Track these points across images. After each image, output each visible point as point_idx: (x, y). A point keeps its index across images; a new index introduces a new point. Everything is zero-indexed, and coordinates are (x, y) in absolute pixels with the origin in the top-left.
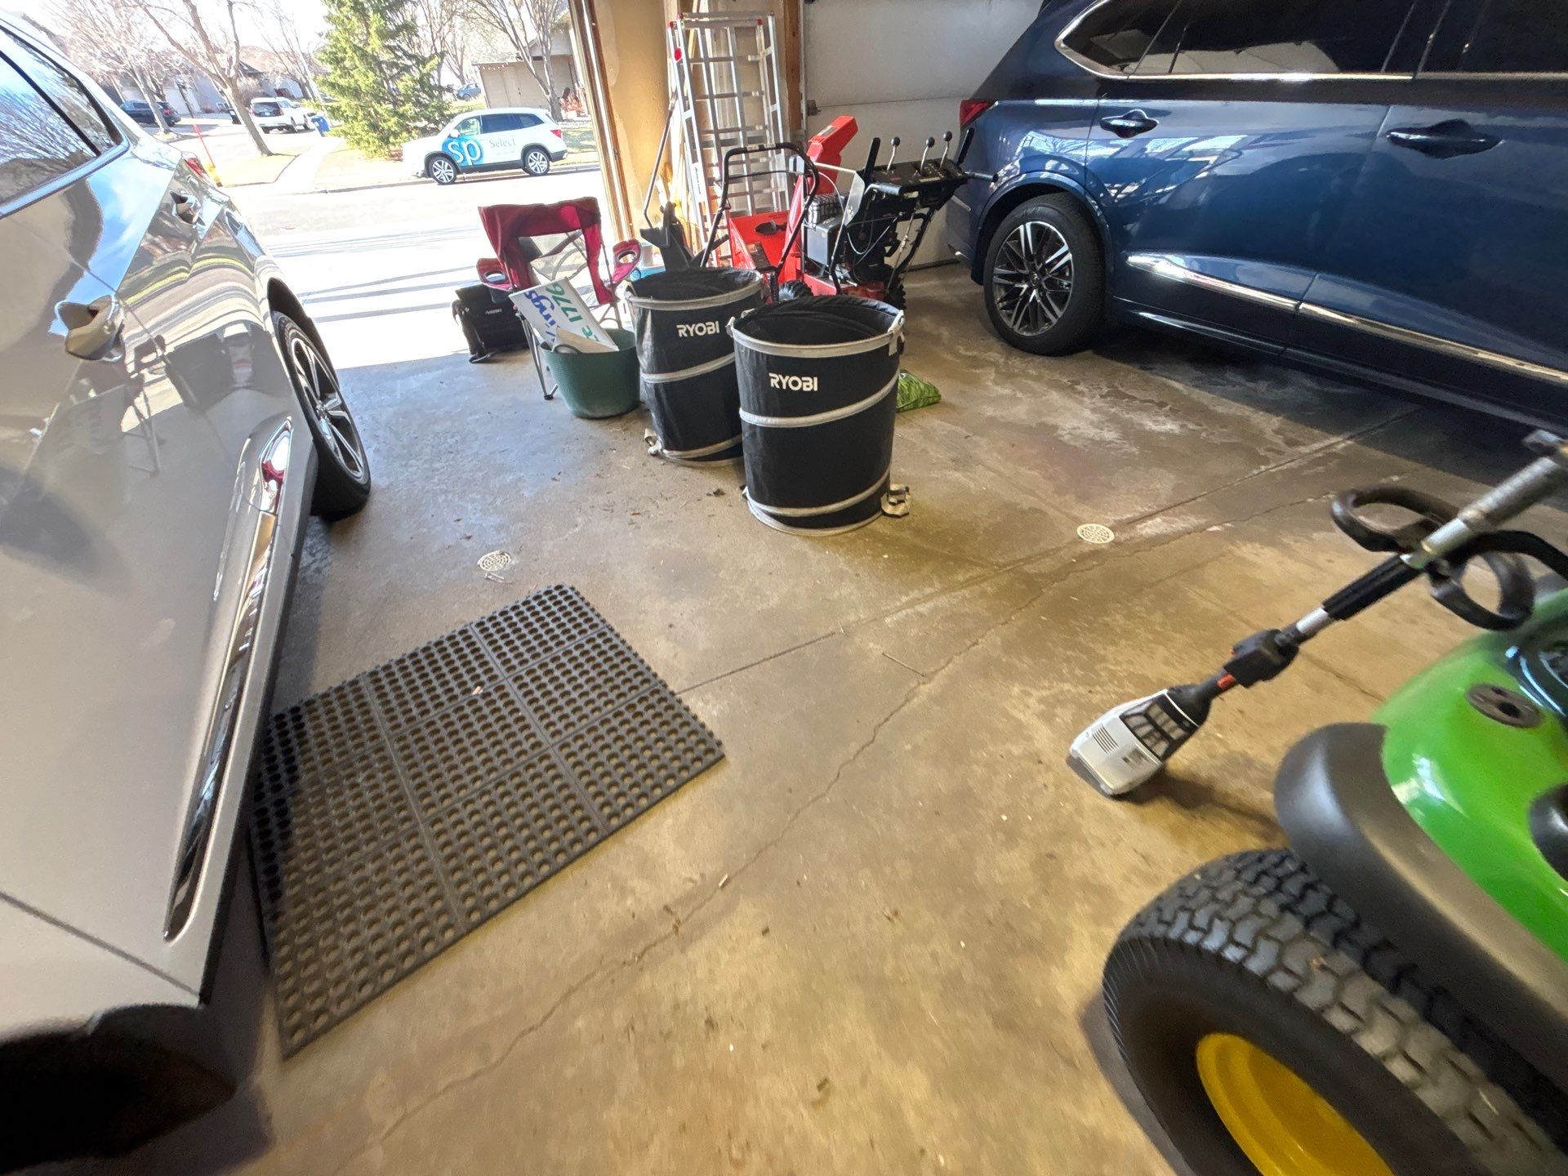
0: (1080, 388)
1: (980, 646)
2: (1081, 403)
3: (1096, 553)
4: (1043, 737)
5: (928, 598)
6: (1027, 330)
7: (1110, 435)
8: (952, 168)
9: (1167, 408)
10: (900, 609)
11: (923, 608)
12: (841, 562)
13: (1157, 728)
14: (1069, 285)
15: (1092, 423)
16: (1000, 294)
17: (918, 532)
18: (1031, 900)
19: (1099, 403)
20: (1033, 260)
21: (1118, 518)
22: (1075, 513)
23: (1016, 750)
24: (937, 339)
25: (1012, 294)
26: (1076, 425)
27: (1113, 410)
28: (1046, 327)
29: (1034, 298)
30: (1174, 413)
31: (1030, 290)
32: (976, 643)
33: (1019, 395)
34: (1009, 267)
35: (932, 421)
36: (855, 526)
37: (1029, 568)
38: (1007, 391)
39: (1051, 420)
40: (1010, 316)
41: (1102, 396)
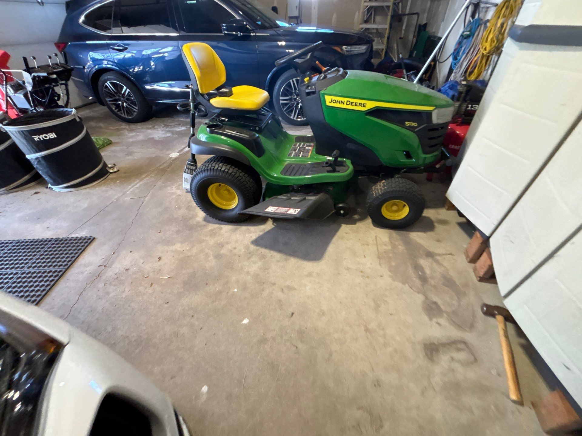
0: (156, 127)
1: (156, 186)
2: (158, 130)
3: (176, 159)
4: (179, 192)
5: (137, 184)
6: (130, 116)
7: (169, 135)
8: (65, 66)
9: (181, 125)
10: (129, 190)
11: (137, 186)
12: (104, 188)
13: (190, 169)
14: (134, 99)
15: (163, 134)
16: (114, 108)
17: (125, 173)
18: (188, 213)
19: (163, 129)
20: (117, 94)
21: (178, 150)
22: (167, 153)
23: (174, 196)
24: (101, 127)
25: (118, 106)
26: (159, 135)
27: (167, 129)
28: (135, 114)
29: (126, 105)
30: (183, 125)
31: (123, 103)
32: (155, 186)
33: (138, 134)
34: (111, 97)
35: (112, 148)
36: (102, 179)
37: (161, 168)
38: (134, 134)
39: (152, 136)
40: (121, 113)
41: (163, 127)
